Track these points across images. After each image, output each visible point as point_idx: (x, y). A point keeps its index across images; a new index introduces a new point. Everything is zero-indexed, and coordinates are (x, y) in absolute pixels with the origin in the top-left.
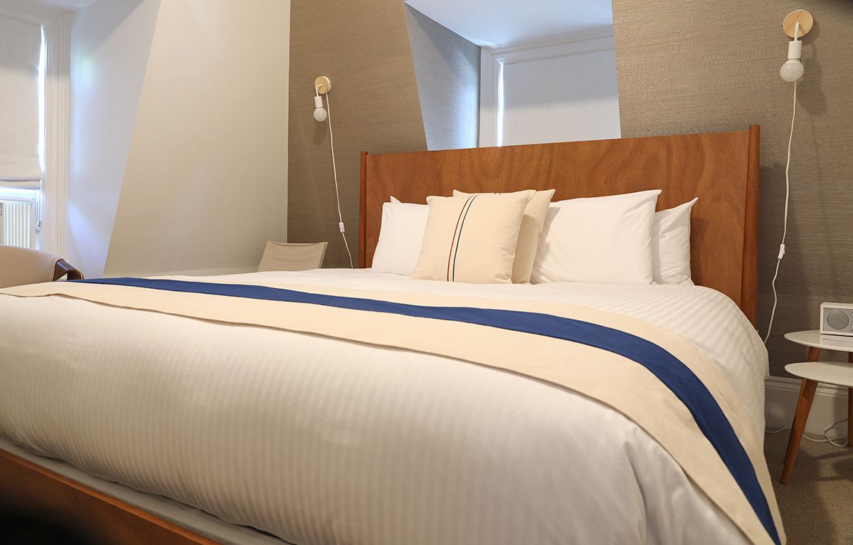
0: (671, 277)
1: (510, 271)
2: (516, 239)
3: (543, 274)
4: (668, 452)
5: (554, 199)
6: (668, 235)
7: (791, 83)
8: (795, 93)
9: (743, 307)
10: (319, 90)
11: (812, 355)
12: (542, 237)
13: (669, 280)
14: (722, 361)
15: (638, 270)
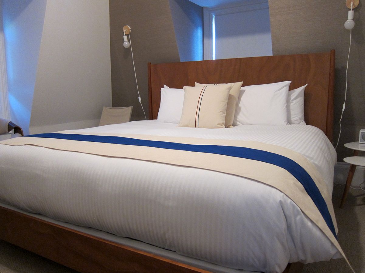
0: (296, 121)
1: (224, 122)
2: (226, 106)
3: (238, 121)
4: (295, 203)
5: (243, 86)
6: (294, 102)
7: (349, 31)
8: (351, 35)
9: (326, 134)
10: (125, 33)
11: (355, 153)
12: (237, 104)
13: (295, 122)
14: (316, 163)
15: (281, 119)
